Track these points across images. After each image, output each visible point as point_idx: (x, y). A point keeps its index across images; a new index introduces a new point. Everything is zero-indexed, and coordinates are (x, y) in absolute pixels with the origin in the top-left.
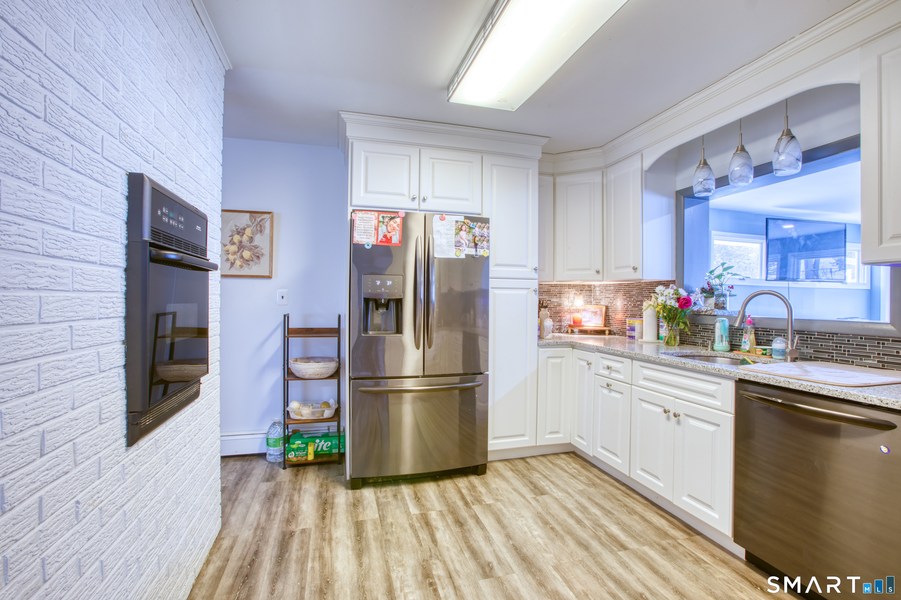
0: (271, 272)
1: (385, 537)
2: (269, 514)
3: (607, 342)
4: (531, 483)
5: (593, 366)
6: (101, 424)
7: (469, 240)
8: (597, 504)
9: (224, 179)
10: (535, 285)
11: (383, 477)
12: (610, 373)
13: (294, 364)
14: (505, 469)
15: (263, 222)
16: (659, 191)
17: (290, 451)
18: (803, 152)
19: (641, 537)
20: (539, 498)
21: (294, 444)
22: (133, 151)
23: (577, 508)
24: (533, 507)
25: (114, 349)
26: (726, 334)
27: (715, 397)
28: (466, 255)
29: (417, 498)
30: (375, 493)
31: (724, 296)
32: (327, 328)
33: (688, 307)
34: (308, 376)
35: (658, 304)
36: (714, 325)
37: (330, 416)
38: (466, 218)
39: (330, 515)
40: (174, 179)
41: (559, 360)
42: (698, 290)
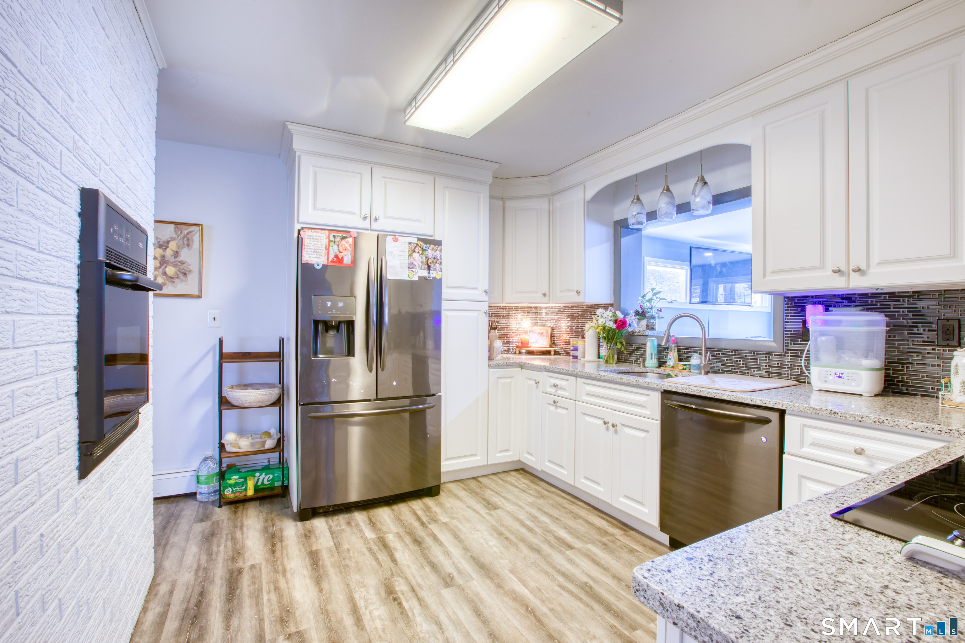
0: (200, 290)
1: (343, 562)
2: (210, 555)
3: (553, 362)
4: (484, 500)
5: (540, 385)
6: (59, 454)
7: (421, 262)
8: (546, 513)
9: (157, 188)
10: (485, 307)
11: (334, 506)
12: (557, 391)
13: (230, 391)
14: (458, 489)
15: (191, 234)
16: (600, 221)
17: (226, 487)
18: (713, 196)
19: (585, 537)
20: (493, 512)
21: (230, 479)
22: (84, 165)
23: (528, 518)
24: (488, 521)
25: (68, 375)
26: (655, 352)
27: (645, 407)
28: (419, 277)
29: (372, 524)
30: (327, 522)
31: (653, 318)
32: (267, 352)
33: (624, 328)
34: (248, 404)
35: (598, 326)
36: (645, 344)
37: (273, 446)
38: (419, 239)
39: (280, 548)
40: (115, 192)
41: (508, 380)
42: (632, 312)
